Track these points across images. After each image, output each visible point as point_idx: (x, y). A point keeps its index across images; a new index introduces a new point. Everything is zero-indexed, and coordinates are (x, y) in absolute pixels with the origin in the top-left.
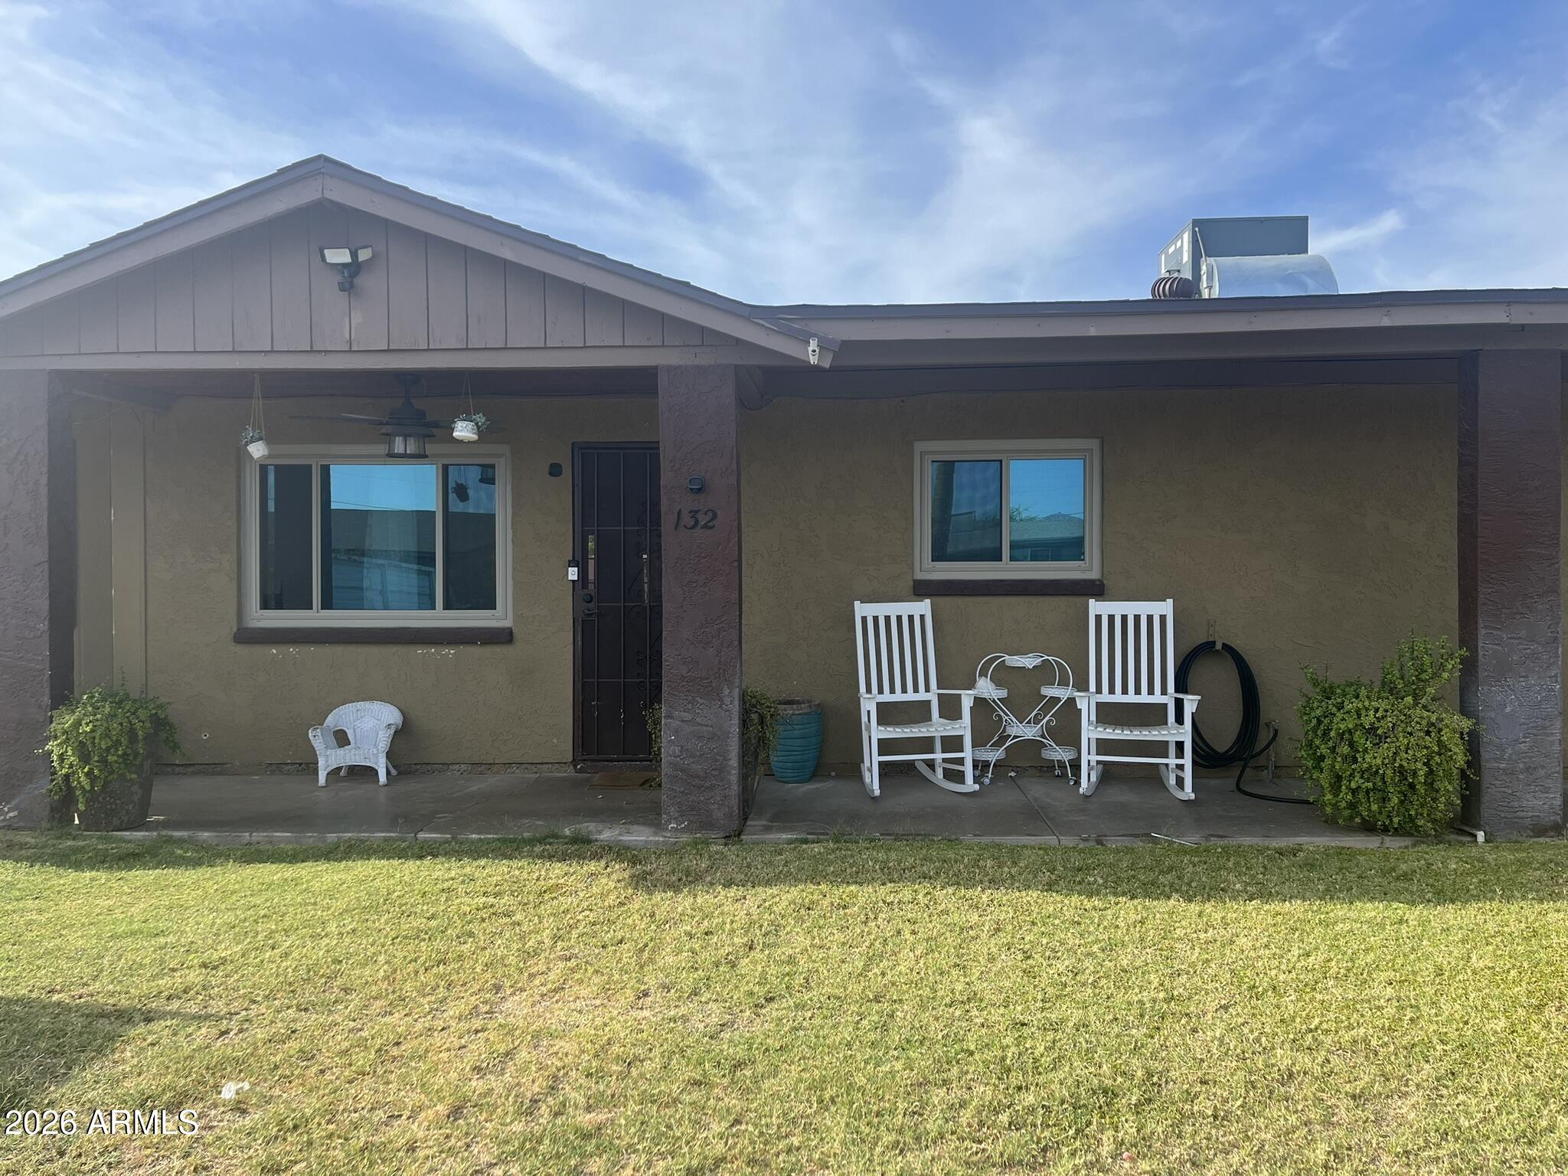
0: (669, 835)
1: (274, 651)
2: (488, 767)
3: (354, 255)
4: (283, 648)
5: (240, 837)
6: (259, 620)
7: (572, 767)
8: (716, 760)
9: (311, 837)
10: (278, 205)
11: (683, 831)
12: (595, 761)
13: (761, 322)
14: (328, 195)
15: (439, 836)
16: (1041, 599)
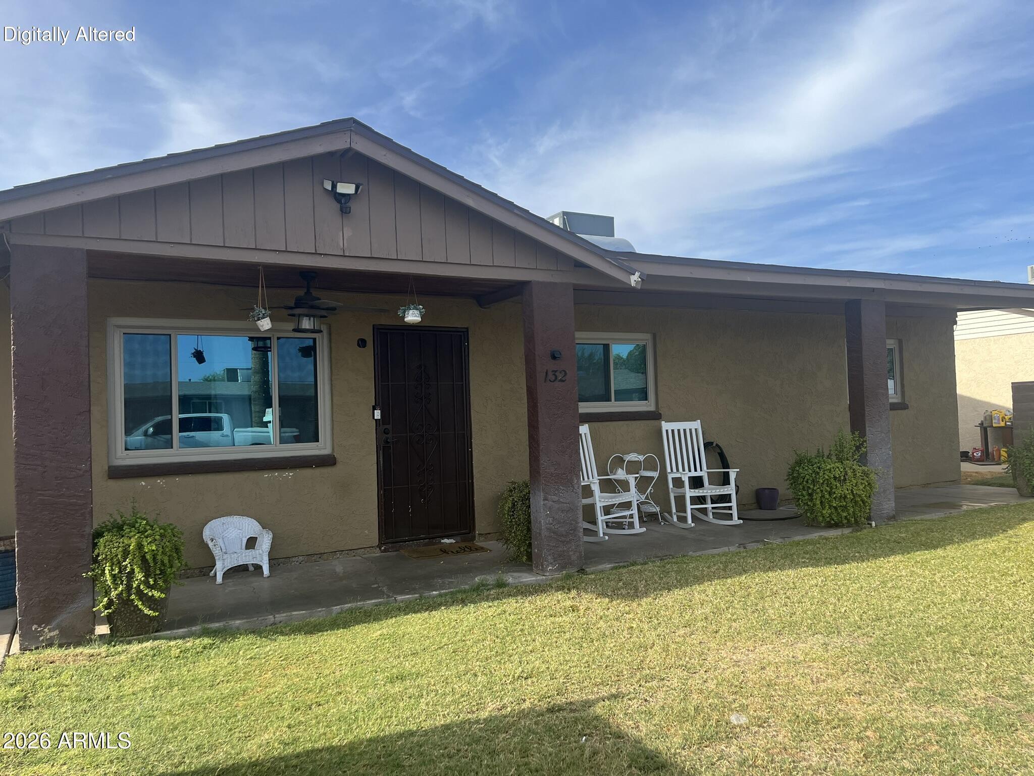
0: (548, 574)
1: (144, 484)
2: (320, 556)
3: (334, 186)
4: (151, 481)
5: (266, 619)
6: (124, 459)
7: (378, 549)
8: (571, 524)
9: (320, 611)
10: (318, 148)
11: (556, 570)
12: (393, 543)
13: (609, 259)
14: (354, 146)
15: (411, 596)
16: (633, 422)
